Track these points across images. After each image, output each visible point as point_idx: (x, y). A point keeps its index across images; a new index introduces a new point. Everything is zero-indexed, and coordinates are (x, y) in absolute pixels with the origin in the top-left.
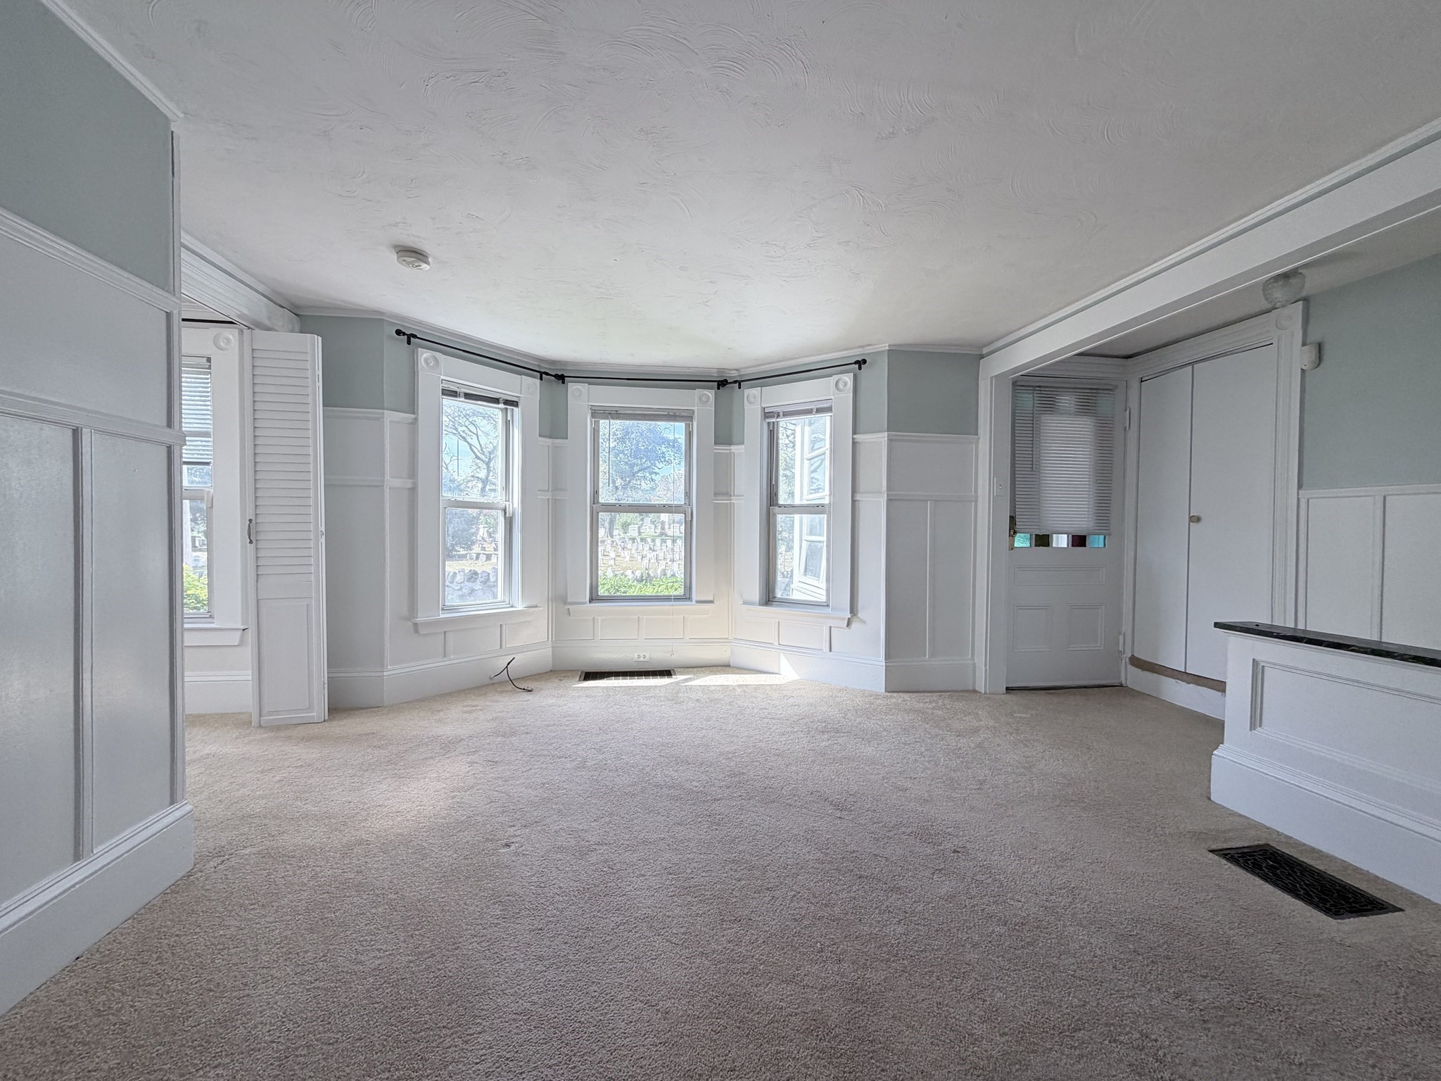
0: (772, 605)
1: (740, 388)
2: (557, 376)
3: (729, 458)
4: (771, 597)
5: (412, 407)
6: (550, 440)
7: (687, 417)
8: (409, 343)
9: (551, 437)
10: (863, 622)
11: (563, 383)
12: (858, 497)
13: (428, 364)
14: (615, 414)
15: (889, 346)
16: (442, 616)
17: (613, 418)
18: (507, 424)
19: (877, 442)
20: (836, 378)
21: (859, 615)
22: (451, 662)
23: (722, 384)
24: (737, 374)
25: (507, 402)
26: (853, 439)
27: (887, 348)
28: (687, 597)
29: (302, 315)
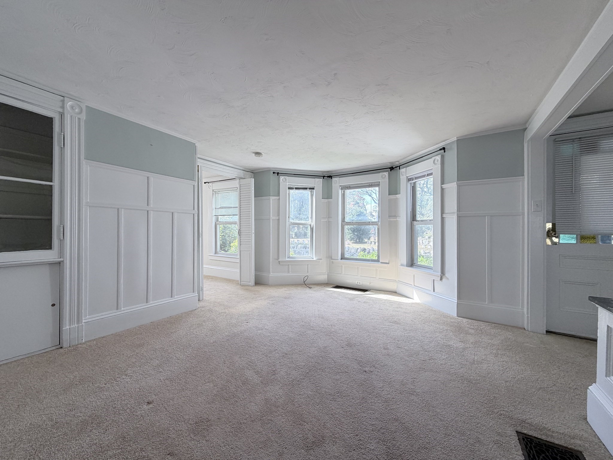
0: (413, 267)
1: (399, 169)
2: (328, 177)
3: (396, 200)
4: (413, 263)
5: (278, 195)
6: (327, 200)
7: (377, 185)
8: (278, 175)
9: (327, 199)
10: (448, 279)
11: (331, 178)
12: (444, 216)
13: (283, 180)
14: (349, 187)
15: (457, 138)
16: (287, 259)
17: (348, 189)
18: (312, 196)
19: (452, 187)
20: (433, 158)
21: (446, 275)
22: (290, 275)
23: (392, 168)
24: (398, 163)
25: (310, 189)
26: (441, 187)
27: (456, 139)
28: (378, 261)
29: (255, 172)
